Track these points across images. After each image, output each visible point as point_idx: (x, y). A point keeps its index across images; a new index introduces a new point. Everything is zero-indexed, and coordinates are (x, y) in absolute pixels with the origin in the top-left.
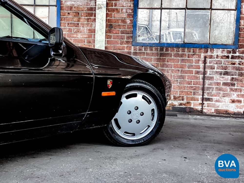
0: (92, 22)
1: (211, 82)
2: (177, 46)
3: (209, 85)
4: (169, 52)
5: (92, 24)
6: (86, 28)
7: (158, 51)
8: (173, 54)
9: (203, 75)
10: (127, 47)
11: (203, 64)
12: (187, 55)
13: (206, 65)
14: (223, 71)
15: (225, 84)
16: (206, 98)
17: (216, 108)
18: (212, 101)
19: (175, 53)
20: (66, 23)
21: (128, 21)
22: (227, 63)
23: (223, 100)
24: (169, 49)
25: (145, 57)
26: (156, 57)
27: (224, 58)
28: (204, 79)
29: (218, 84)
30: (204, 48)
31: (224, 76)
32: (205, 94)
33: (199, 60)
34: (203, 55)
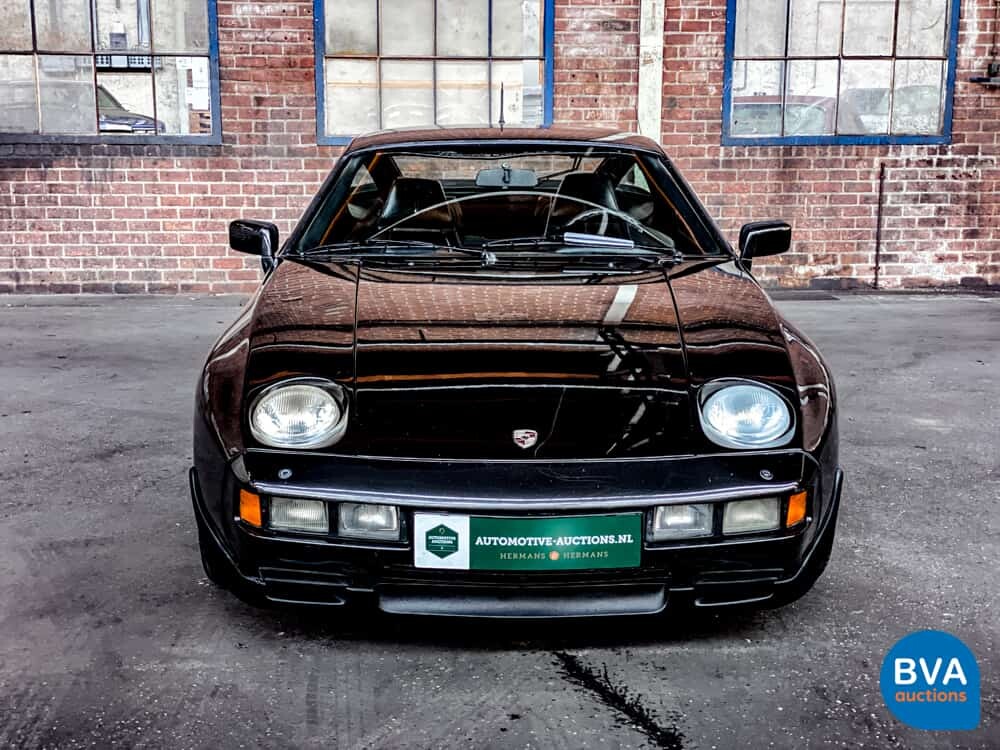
0: (629, 94)
1: (894, 220)
2: (823, 142)
3: (889, 226)
4: (805, 156)
5: (628, 99)
6: (614, 109)
7: (779, 155)
8: (812, 162)
9: (877, 206)
10: (709, 149)
11: (879, 181)
12: (843, 161)
13: (885, 181)
14: (920, 193)
15: (923, 222)
16: (884, 256)
17: (905, 277)
18: (897, 262)
19: (817, 158)
20: (566, 99)
21: (713, 90)
22: (927, 176)
23: (919, 257)
24: (805, 149)
25: (751, 169)
26: (776, 169)
27: (922, 164)
28: (880, 212)
29: (910, 222)
30: (881, 144)
31: (923, 204)
32: (882, 246)
33: (869, 172)
34: (877, 161)
